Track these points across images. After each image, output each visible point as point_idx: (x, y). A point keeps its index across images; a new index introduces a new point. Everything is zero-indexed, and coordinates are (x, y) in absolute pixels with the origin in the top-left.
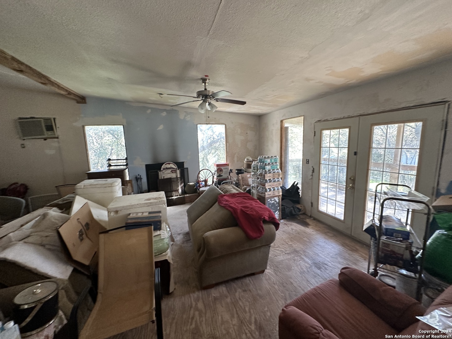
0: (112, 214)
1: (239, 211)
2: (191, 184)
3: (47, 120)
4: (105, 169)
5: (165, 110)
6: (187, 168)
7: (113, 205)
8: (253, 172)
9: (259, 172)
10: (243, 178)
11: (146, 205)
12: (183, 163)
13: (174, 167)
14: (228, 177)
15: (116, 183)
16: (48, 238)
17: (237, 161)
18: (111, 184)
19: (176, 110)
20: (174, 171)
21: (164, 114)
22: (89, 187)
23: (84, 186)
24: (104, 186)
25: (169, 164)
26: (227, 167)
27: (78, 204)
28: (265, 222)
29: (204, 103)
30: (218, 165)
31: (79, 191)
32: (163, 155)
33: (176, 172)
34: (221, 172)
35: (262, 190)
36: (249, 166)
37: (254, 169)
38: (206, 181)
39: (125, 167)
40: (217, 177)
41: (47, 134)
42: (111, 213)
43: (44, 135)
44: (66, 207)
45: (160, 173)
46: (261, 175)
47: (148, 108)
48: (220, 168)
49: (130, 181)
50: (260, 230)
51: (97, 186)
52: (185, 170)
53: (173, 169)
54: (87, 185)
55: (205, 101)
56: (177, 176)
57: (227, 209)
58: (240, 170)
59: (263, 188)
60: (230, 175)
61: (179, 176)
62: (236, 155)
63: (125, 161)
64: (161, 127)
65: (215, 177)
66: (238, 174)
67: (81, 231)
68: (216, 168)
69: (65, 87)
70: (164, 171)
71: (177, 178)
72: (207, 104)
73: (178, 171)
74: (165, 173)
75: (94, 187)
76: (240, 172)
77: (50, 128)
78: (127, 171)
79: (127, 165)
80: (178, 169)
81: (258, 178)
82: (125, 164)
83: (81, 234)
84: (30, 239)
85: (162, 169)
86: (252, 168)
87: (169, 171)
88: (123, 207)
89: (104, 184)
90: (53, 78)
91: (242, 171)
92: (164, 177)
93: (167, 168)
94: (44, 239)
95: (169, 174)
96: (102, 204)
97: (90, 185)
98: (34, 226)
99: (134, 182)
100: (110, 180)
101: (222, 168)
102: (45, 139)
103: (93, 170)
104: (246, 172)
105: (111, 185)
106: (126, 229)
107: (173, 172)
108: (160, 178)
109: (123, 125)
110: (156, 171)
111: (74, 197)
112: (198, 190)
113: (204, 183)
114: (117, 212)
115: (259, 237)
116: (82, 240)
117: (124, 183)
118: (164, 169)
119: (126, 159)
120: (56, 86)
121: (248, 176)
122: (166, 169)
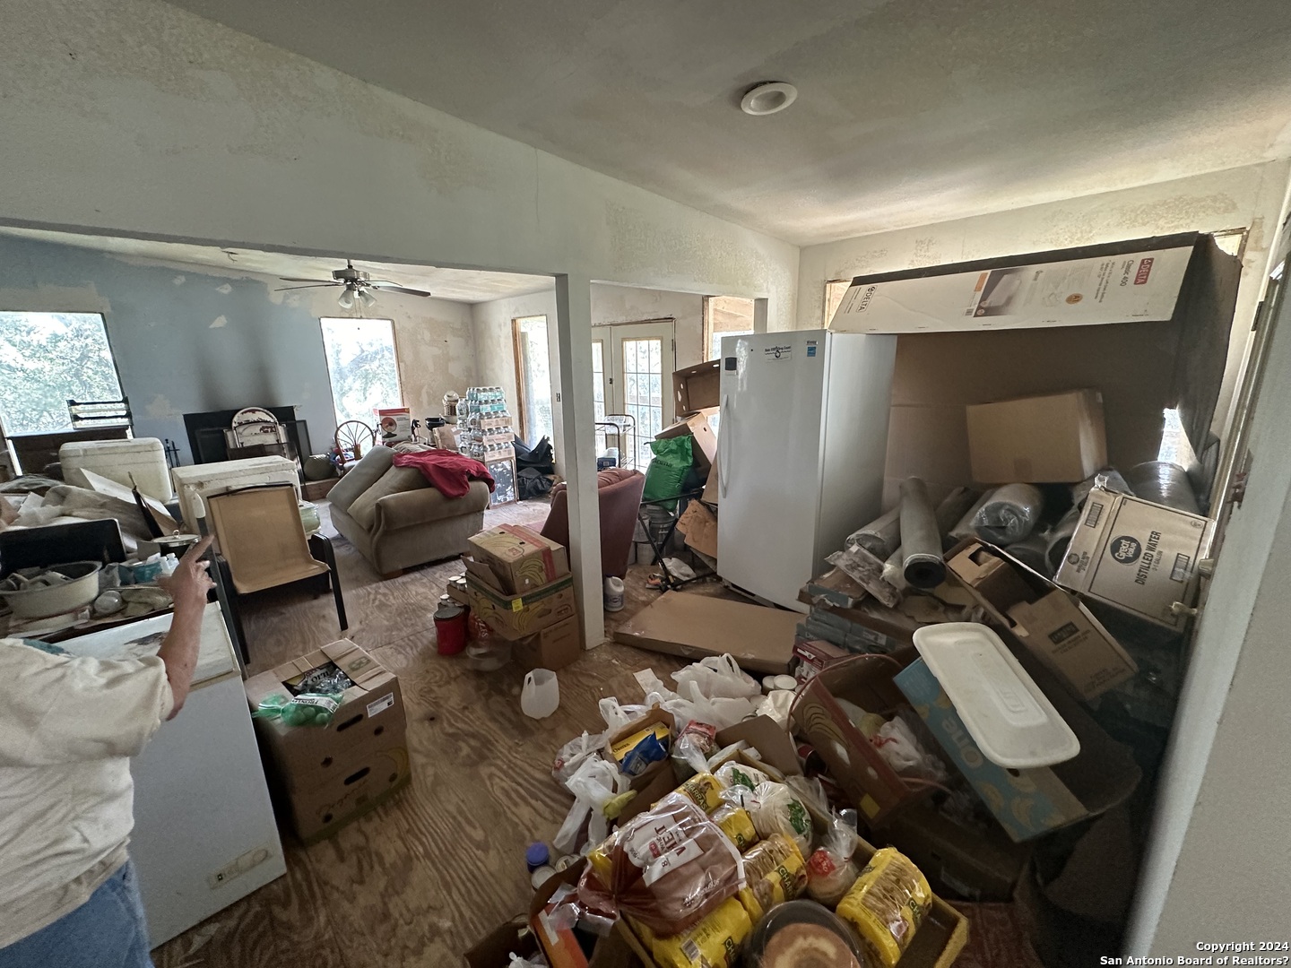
0: (193, 488)
1: (431, 467)
2: (318, 456)
5: (227, 280)
6: (304, 421)
8: (460, 419)
9: (470, 419)
10: (442, 434)
12: (292, 408)
13: (268, 419)
14: (409, 437)
17: (429, 404)
18: (152, 445)
19: (258, 282)
20: (267, 427)
21: (226, 289)
22: (97, 452)
25: (253, 411)
26: (405, 415)
28: (472, 478)
30: (382, 413)
32: (235, 389)
33: (274, 430)
35: (479, 450)
36: (452, 411)
37: (461, 414)
38: (356, 449)
39: (125, 421)
40: (383, 437)
42: (188, 487)
45: (229, 434)
46: (473, 422)
47: (178, 273)
48: (388, 418)
50: (463, 486)
52: (300, 427)
53: (265, 425)
55: (350, 288)
56: (278, 441)
57: (412, 467)
58: (437, 420)
59: (479, 446)
60: (413, 433)
61: (283, 440)
62: (424, 391)
63: (123, 405)
64: (220, 322)
65: (379, 437)
66: (431, 427)
68: (378, 419)
70: (241, 429)
72: (356, 293)
73: (281, 429)
74: (245, 433)
75: (112, 452)
76: (434, 423)
78: (129, 431)
79: (129, 415)
80: (280, 425)
81: (470, 430)
82: (124, 413)
85: (234, 425)
86: (457, 412)
87: (257, 428)
88: (213, 475)
89: (134, 446)
91: (442, 422)
93: (248, 423)
95: (257, 437)
97: (100, 449)
101: (395, 418)
104: (447, 423)
107: (267, 432)
108: (232, 446)
109: (102, 314)
110: (216, 429)
112: (338, 470)
113: (351, 454)
114: (200, 485)
115: (463, 495)
118: (240, 424)
119: (125, 401)
121: (454, 430)
122: (247, 426)
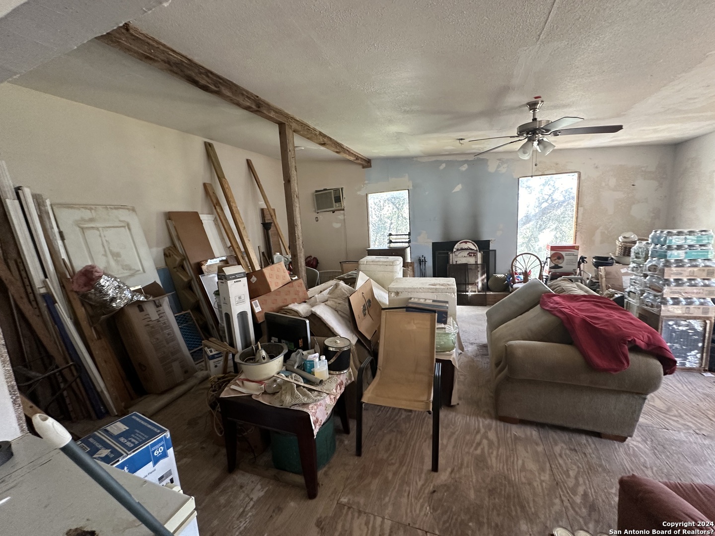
0: (393, 295)
1: (577, 321)
2: (499, 276)
3: (336, 190)
4: (385, 246)
5: (466, 162)
6: (495, 251)
7: (394, 285)
8: (634, 262)
9: (648, 264)
10: (607, 274)
11: (431, 291)
12: (489, 241)
13: (473, 247)
14: (575, 270)
15: (397, 261)
16: (340, 306)
17: (602, 242)
18: (393, 262)
19: (483, 159)
20: (472, 253)
21: (465, 167)
22: (371, 263)
23: (367, 262)
24: (386, 264)
25: (466, 242)
26: (574, 252)
27: (362, 280)
28: (635, 349)
29: (530, 143)
30: (553, 248)
31: (362, 267)
32: (459, 229)
33: (475, 255)
34: (560, 261)
35: (654, 300)
36: (626, 251)
37: (637, 257)
38: (526, 274)
39: (406, 245)
40: (550, 268)
41: (336, 206)
42: (391, 294)
43: (333, 207)
44: (352, 282)
45: (451, 255)
46: (653, 268)
47: (441, 162)
48: (557, 253)
49: (412, 264)
50: (620, 361)
51: (378, 263)
52: (491, 254)
53: (471, 251)
54: (370, 261)
55: (531, 140)
56: (476, 262)
57: (554, 315)
58: (606, 259)
59: (655, 296)
60: (579, 267)
61: (479, 262)
62: (598, 232)
63: (407, 237)
64: (459, 188)
65: (547, 268)
66: (597, 265)
67: (364, 306)
68: (549, 253)
69: (355, 152)
70: (457, 253)
71: (476, 264)
72: (536, 143)
73: (479, 255)
74: (459, 255)
75: (376, 264)
76: (601, 261)
77: (338, 200)
78: (408, 250)
79: (409, 242)
80: (480, 252)
81: (645, 276)
82: (407, 240)
83: (364, 310)
84: (328, 303)
85: (454, 250)
86: (632, 254)
87: (465, 253)
88: (404, 289)
89: (385, 262)
90: (346, 144)
91: (610, 261)
92: (456, 261)
93: (462, 249)
94: (338, 305)
95: (465, 258)
96: (382, 285)
97: (372, 261)
98: (329, 293)
99: (416, 265)
100: (391, 258)
101: (563, 253)
102: (333, 212)
103: (372, 247)
104: (617, 262)
105: (392, 264)
106: (407, 311)
107: (471, 255)
108: (451, 263)
109: (408, 190)
110: (446, 251)
111: (358, 274)
112: (510, 287)
113: (522, 277)
114: (397, 293)
115: (616, 371)
116: (365, 315)
117: (405, 264)
118: (458, 250)
119: (409, 234)
120: (348, 152)
121: (623, 271)
122: (460, 251)
